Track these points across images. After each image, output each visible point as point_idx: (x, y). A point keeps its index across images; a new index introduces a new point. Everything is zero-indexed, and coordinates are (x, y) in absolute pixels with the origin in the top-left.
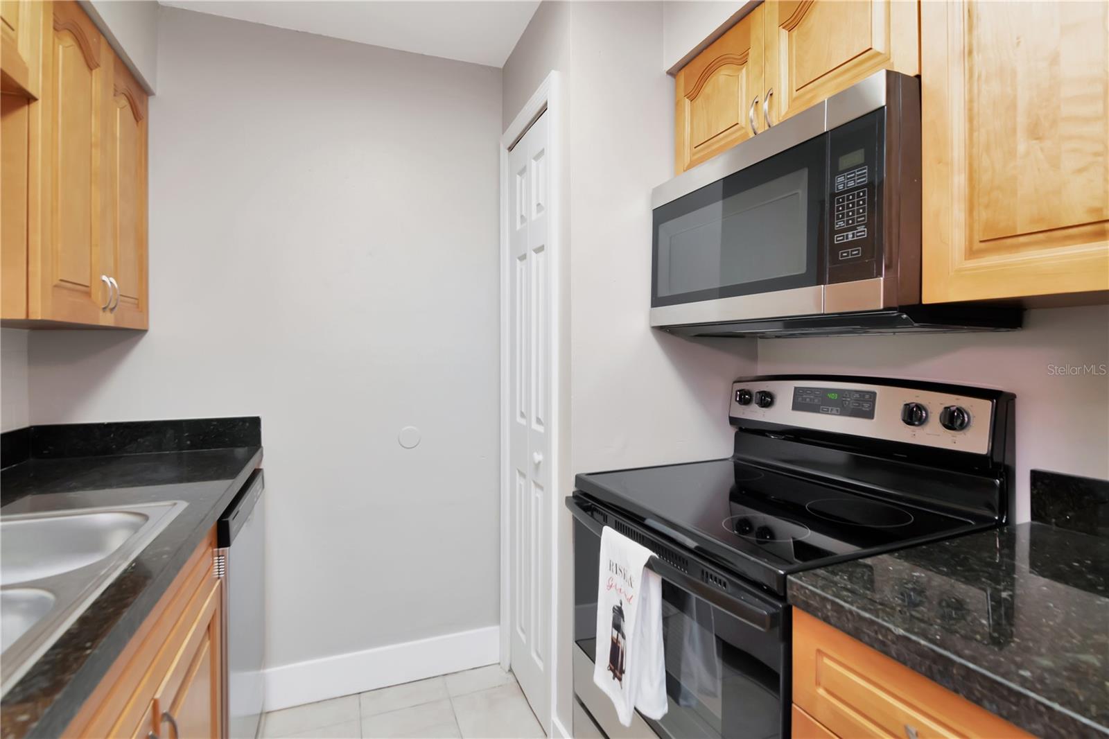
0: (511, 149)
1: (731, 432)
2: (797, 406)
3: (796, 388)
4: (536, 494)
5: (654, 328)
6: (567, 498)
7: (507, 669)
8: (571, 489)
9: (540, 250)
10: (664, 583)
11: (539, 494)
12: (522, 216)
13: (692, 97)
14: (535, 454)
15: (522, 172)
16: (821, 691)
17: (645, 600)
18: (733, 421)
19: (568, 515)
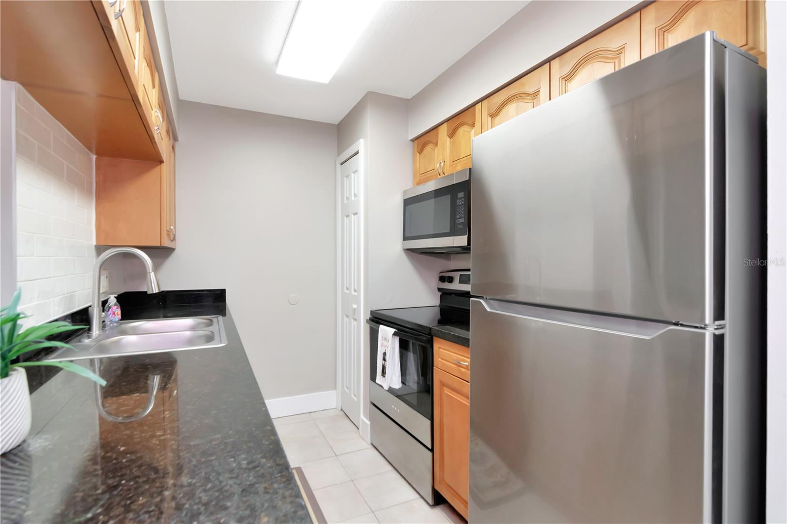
0: (342, 164)
1: (439, 294)
2: (460, 282)
3: (460, 275)
4: (354, 323)
5: (404, 249)
6: (367, 320)
7: (340, 409)
8: (369, 316)
9: (355, 214)
10: (400, 338)
11: (355, 323)
12: (347, 197)
13: (420, 152)
14: (354, 305)
15: (347, 176)
16: (440, 359)
17: (394, 348)
18: (439, 290)
19: (368, 326)
